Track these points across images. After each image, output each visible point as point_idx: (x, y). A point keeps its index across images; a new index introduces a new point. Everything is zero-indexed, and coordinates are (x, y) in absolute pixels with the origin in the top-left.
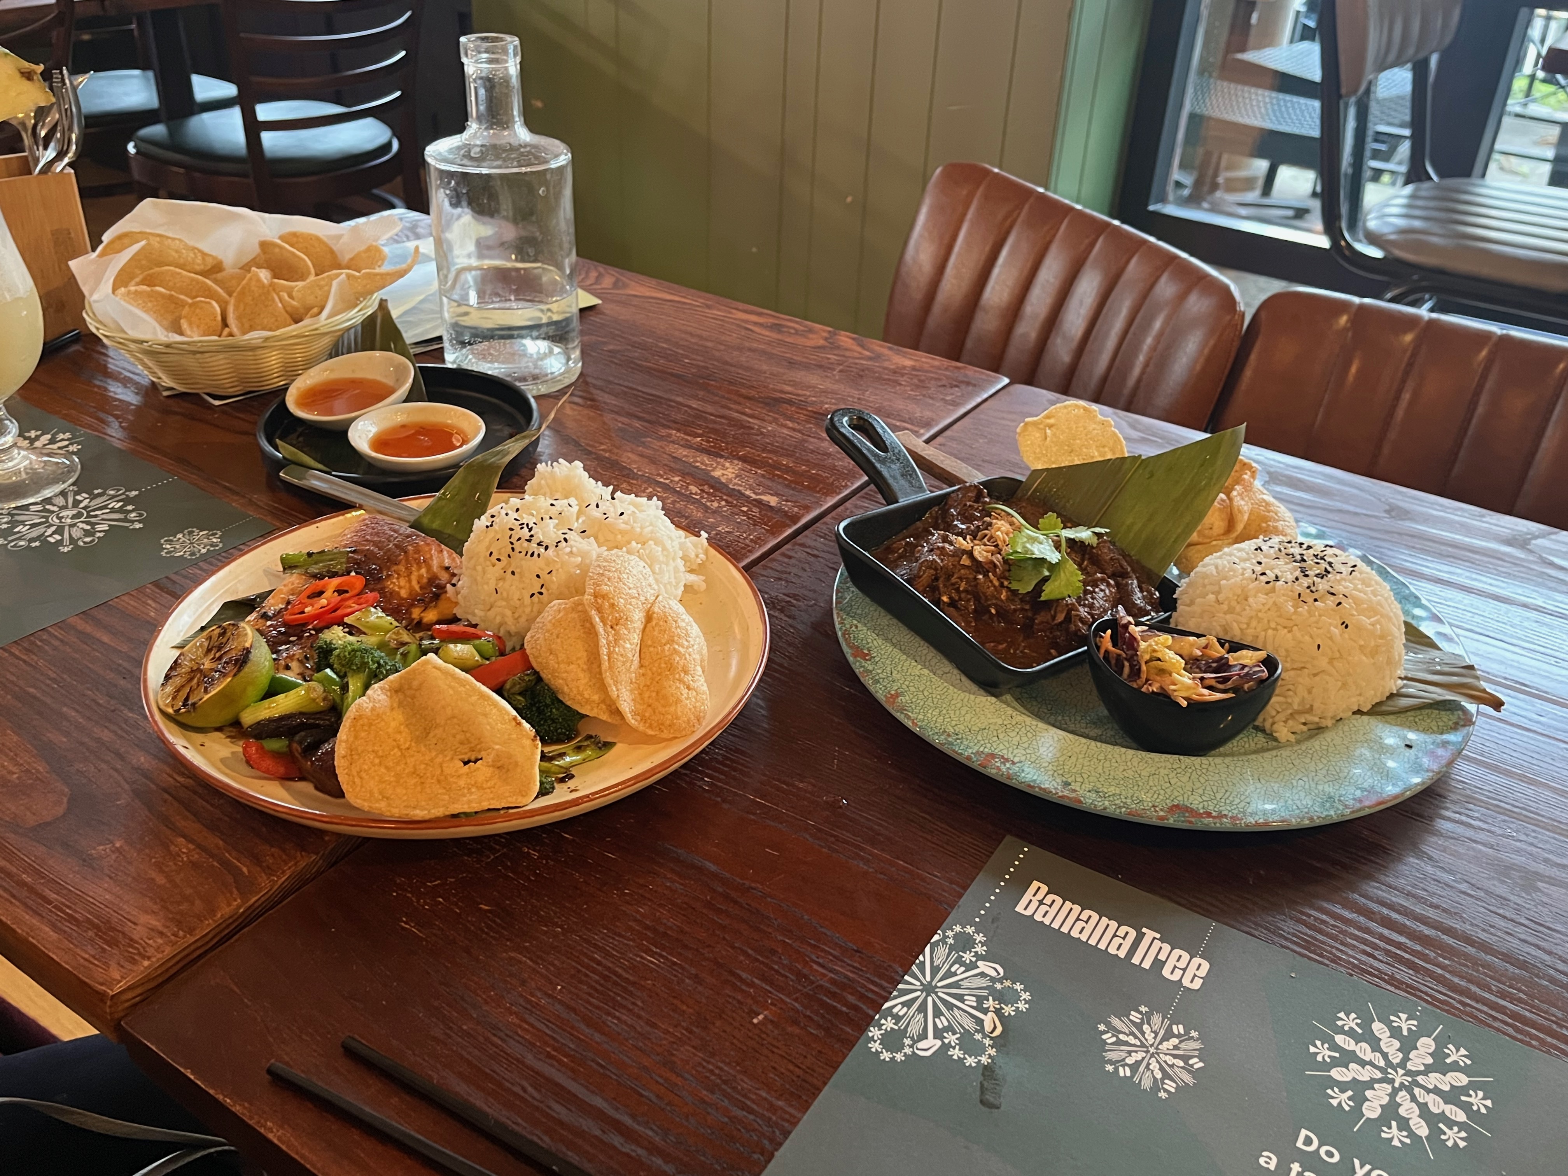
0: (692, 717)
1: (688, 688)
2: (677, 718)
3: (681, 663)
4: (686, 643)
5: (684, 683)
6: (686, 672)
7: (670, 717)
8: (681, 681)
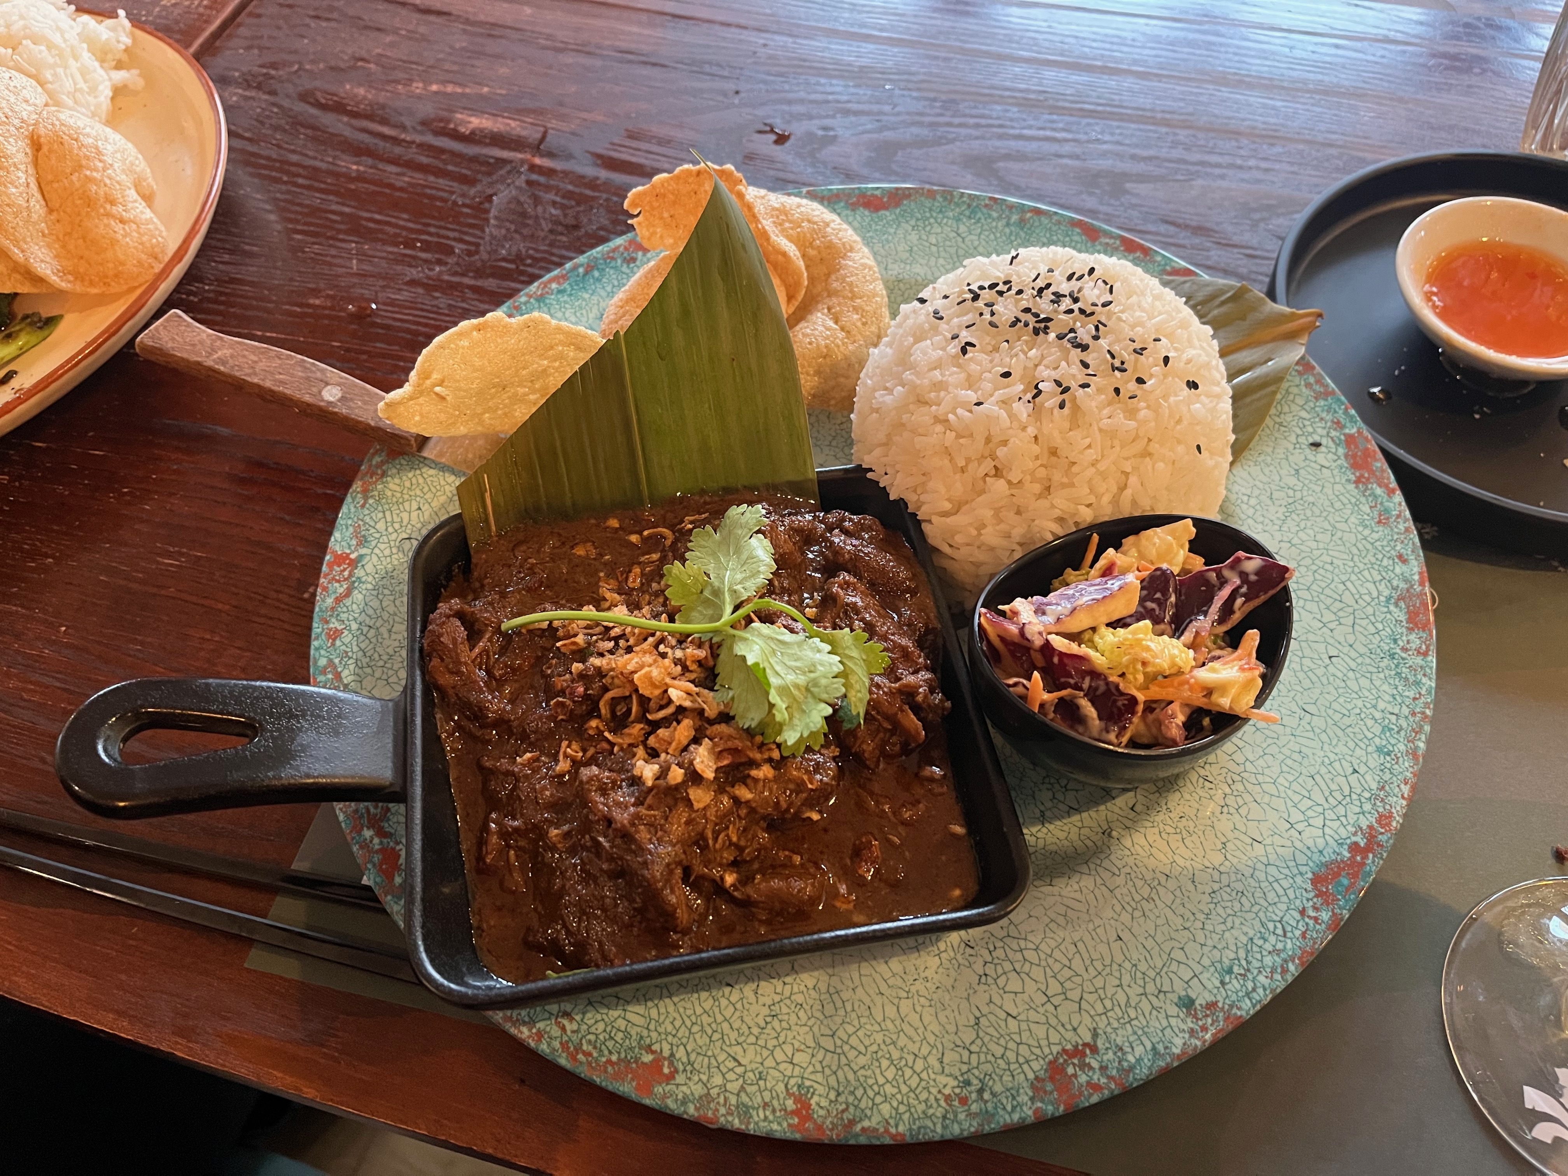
0: (144, 257)
1: (122, 221)
2: (122, 264)
3: (101, 193)
4: (100, 165)
5: (113, 217)
6: (113, 203)
7: (111, 265)
8: (108, 215)
